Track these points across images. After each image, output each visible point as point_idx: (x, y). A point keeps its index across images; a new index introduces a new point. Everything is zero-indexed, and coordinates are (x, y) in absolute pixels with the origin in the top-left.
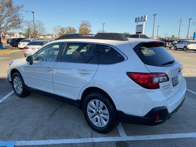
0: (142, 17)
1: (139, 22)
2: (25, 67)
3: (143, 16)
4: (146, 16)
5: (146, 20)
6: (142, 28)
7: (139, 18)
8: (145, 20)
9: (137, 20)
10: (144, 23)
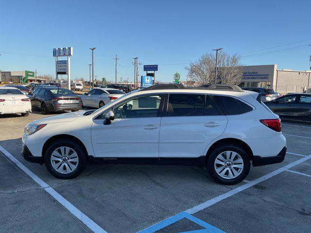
0: (64, 49)
1: (59, 56)
2: (91, 129)
3: (67, 48)
4: (72, 48)
5: (72, 54)
6: (67, 66)
7: (60, 50)
8: (70, 55)
9: (56, 53)
10: (69, 58)
